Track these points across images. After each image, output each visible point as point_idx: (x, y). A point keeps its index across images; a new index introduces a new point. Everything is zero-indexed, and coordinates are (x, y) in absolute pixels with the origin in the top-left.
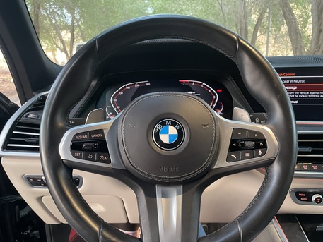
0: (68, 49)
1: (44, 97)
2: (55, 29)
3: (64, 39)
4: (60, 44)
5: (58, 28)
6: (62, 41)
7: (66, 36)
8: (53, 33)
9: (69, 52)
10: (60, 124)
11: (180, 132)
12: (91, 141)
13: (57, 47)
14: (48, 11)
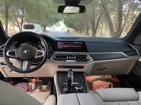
0: (20, 26)
1: (4, 46)
2: (15, 17)
3: (19, 21)
4: (16, 23)
5: (16, 17)
6: (18, 22)
7: (19, 20)
8: (14, 19)
9: (20, 27)
10: (7, 49)
11: (28, 51)
12: (12, 53)
13: (15, 25)
14: (12, 10)
